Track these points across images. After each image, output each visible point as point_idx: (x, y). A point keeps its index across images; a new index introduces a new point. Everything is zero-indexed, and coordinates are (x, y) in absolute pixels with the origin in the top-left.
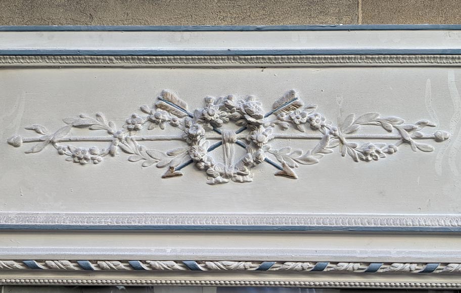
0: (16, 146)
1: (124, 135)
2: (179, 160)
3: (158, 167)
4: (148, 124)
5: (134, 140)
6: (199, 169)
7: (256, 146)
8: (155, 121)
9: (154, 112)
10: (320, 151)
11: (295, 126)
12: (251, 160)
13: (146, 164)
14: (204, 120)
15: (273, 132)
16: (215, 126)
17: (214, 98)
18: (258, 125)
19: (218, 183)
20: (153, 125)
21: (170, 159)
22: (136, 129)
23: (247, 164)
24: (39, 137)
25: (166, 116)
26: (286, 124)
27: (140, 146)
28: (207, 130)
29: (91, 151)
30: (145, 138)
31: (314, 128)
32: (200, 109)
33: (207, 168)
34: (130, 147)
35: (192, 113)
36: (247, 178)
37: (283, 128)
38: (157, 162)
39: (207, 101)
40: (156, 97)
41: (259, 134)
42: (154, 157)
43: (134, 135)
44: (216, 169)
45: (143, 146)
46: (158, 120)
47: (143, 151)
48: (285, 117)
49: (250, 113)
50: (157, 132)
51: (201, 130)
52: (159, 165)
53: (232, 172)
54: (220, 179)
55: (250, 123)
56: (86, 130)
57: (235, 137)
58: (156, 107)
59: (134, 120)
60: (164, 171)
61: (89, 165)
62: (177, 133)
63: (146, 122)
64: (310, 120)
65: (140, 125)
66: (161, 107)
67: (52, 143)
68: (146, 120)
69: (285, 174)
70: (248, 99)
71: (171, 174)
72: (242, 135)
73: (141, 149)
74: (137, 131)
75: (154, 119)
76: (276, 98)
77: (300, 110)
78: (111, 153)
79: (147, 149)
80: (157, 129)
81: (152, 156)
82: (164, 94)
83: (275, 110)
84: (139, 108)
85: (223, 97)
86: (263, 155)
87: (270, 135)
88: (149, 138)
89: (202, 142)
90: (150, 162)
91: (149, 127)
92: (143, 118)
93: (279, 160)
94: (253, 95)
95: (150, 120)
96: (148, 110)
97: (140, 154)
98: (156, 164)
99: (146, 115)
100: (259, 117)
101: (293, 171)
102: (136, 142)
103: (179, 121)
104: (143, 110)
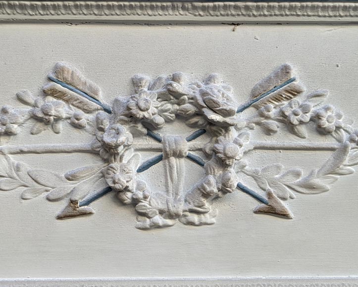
2: (86, 188)
3: (49, 199)
4: (30, 124)
5: (6, 151)
6: (122, 203)
7: (223, 163)
8: (43, 120)
9: (41, 103)
10: (333, 170)
11: (290, 127)
12: (214, 188)
13: (28, 196)
14: (131, 118)
15: (253, 138)
16: (150, 127)
17: (147, 78)
18: (226, 127)
19: (156, 226)
20: (39, 125)
21: (70, 185)
22: (8, 133)
23: (206, 195)
25: (63, 109)
26: (274, 125)
27: (16, 162)
28: (136, 134)
30: (26, 150)
31: (322, 131)
32: (123, 98)
33: (135, 202)
35: (108, 104)
36: (207, 218)
37: (269, 131)
38: (47, 191)
39: (136, 84)
40: (44, 76)
41: (228, 143)
42: (42, 182)
43: (6, 144)
44: (153, 203)
45: (21, 162)
46: (47, 117)
47: (23, 173)
48: (273, 112)
49: (213, 106)
50: (47, 139)
51: (126, 134)
52: (52, 197)
53: (181, 208)
54: (159, 219)
55: (211, 123)
57: (186, 147)
58: (45, 93)
59: (5, 117)
60: (60, 207)
62: (83, 140)
63: (28, 119)
64: (317, 118)
65: (15, 126)
66: (53, 93)
68: (26, 116)
69: (272, 211)
70: (209, 80)
71: (74, 211)
72: (199, 142)
73: (18, 169)
74: (12, 137)
75: (40, 115)
76: (256, 79)
77: (299, 99)
79: (29, 169)
80: (48, 132)
81: (39, 180)
82: (58, 70)
83: (256, 100)
84: (15, 96)
85: (164, 76)
86: (235, 178)
87: (247, 144)
88: (32, 149)
89: (128, 156)
90: (36, 192)
91: (32, 129)
92: (22, 113)
93: (262, 186)
94: (217, 74)
95: (34, 117)
96: (31, 99)
97: (17, 178)
98: (46, 194)
99: (29, 108)
100: (227, 113)
101: (286, 205)
102: (10, 156)
103: (85, 118)
104: (20, 99)
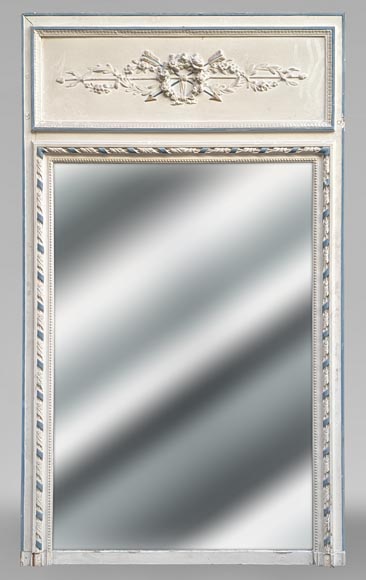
0: (61, 83)
1: (123, 76)
2: (155, 91)
3: (142, 95)
4: (137, 70)
6: (166, 96)
7: (199, 83)
8: (141, 69)
9: (140, 63)
10: (235, 86)
11: (221, 71)
12: (196, 90)
13: (135, 94)
14: (169, 68)
15: (209, 74)
16: (175, 71)
17: (174, 55)
18: (200, 70)
19: (177, 104)
20: (139, 71)
21: (149, 90)
22: (130, 73)
23: (194, 93)
24: (74, 77)
25: (147, 65)
26: (216, 70)
27: (132, 83)
28: (171, 74)
29: (104, 86)
30: (135, 79)
31: (232, 73)
32: (167, 62)
33: (171, 95)
34: (127, 84)
35: (161, 63)
36: (194, 101)
37: (214, 72)
39: (171, 57)
40: (141, 55)
41: (200, 76)
42: (140, 89)
43: (129, 77)
44: (176, 96)
45: (134, 83)
47: (134, 86)
48: (215, 66)
49: (195, 63)
50: (142, 75)
51: (167, 73)
53: (185, 98)
54: (179, 102)
55: (195, 69)
56: (101, 74)
57: (187, 78)
58: (141, 60)
59: (129, 68)
60: (146, 98)
61: (103, 93)
62: (154, 75)
64: (229, 67)
65: (132, 71)
66: (144, 60)
67: (82, 81)
68: (136, 68)
69: (215, 99)
70: (194, 55)
71: (151, 99)
72: (191, 76)
73: (132, 85)
75: (140, 67)
76: (210, 55)
77: (224, 62)
78: (116, 87)
79: (136, 85)
80: (142, 73)
82: (145, 52)
83: (210, 62)
85: (180, 54)
86: (203, 88)
87: (207, 77)
88: (137, 79)
89: (168, 80)
90: (138, 93)
91: (137, 72)
92: (134, 66)
93: (212, 91)
94: (197, 53)
95: (138, 68)
96: (137, 62)
97: (132, 88)
98: (142, 93)
99: (137, 65)
100: (200, 66)
101: (220, 98)
102: (130, 80)
103: (154, 68)
104: (133, 62)
